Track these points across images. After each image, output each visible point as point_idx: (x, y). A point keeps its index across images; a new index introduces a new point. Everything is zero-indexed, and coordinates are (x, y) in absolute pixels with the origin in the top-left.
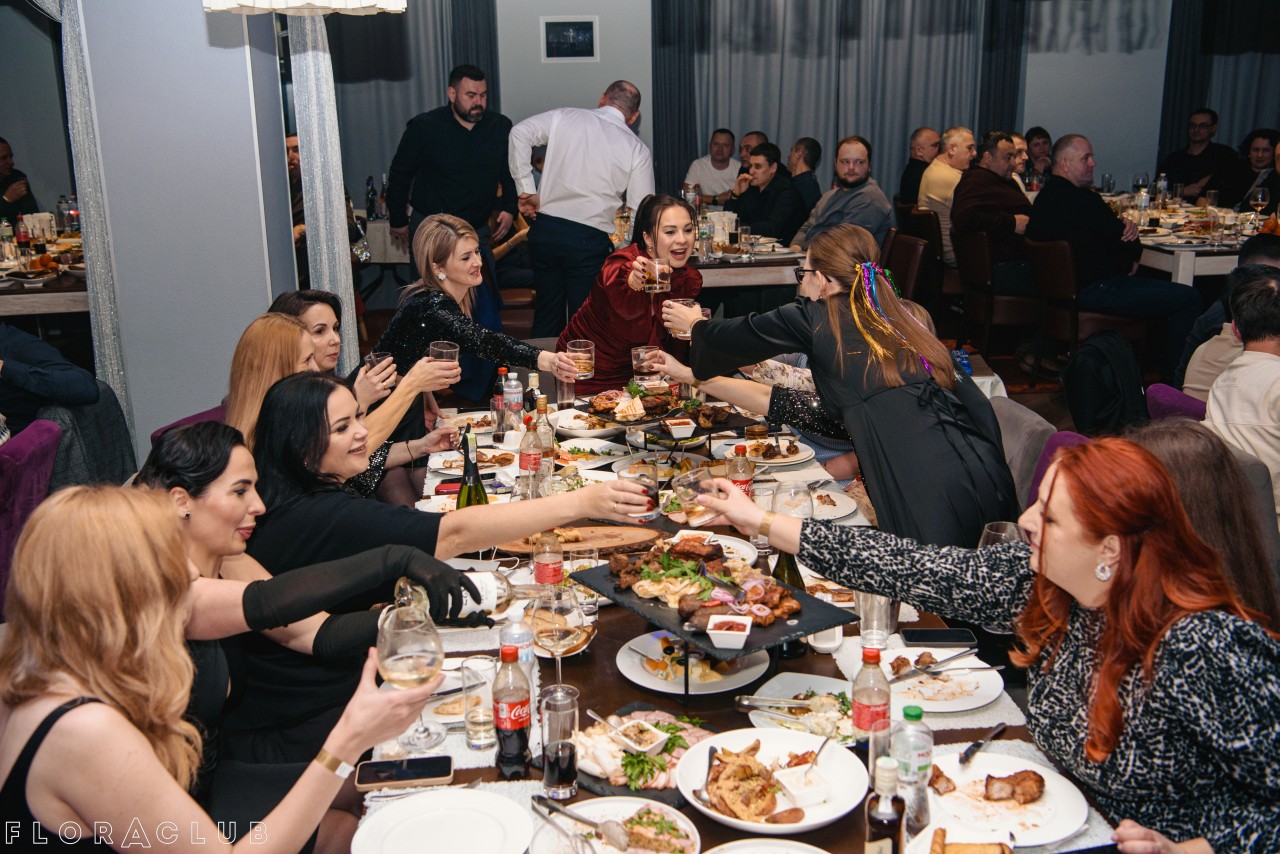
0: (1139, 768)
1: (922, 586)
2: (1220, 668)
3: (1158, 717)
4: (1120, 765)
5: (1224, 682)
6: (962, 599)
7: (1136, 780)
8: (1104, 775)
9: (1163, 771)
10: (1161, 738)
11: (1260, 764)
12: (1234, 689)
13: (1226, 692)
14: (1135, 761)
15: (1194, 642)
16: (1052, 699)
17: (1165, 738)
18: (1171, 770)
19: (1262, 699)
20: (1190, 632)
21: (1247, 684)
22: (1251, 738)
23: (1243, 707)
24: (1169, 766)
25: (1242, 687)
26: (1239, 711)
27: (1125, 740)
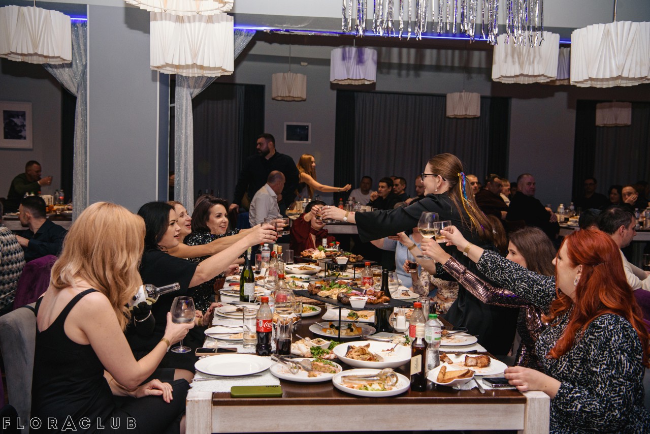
0: (566, 370)
1: (524, 283)
2: (607, 337)
3: (581, 351)
4: (559, 366)
5: (605, 344)
6: (537, 290)
7: (563, 375)
8: (551, 368)
9: (575, 375)
10: (579, 361)
11: (598, 381)
12: (607, 348)
13: (603, 347)
14: (565, 367)
15: (604, 324)
16: (549, 336)
17: (580, 362)
18: (579, 376)
19: (615, 358)
20: (604, 319)
21: (613, 350)
22: (600, 370)
23: (606, 357)
24: (578, 374)
25: (611, 349)
26: (603, 357)
27: (564, 357)
